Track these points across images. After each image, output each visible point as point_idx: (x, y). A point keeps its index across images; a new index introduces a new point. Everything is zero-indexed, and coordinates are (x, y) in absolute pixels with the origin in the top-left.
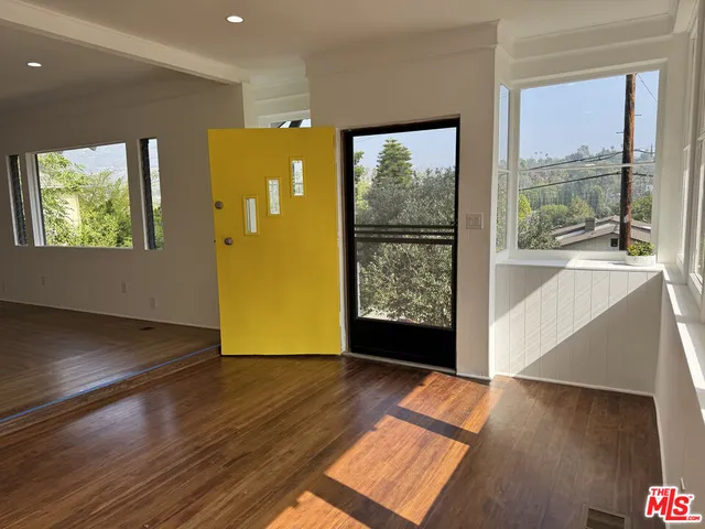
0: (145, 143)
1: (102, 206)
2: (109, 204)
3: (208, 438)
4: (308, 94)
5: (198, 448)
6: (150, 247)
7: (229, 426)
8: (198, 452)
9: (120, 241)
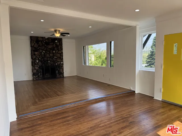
0: (111, 42)
1: (98, 57)
2: (100, 56)
3: (124, 115)
4: (156, 27)
5: (122, 117)
6: (110, 67)
7: (130, 113)
8: (121, 118)
9: (102, 65)
